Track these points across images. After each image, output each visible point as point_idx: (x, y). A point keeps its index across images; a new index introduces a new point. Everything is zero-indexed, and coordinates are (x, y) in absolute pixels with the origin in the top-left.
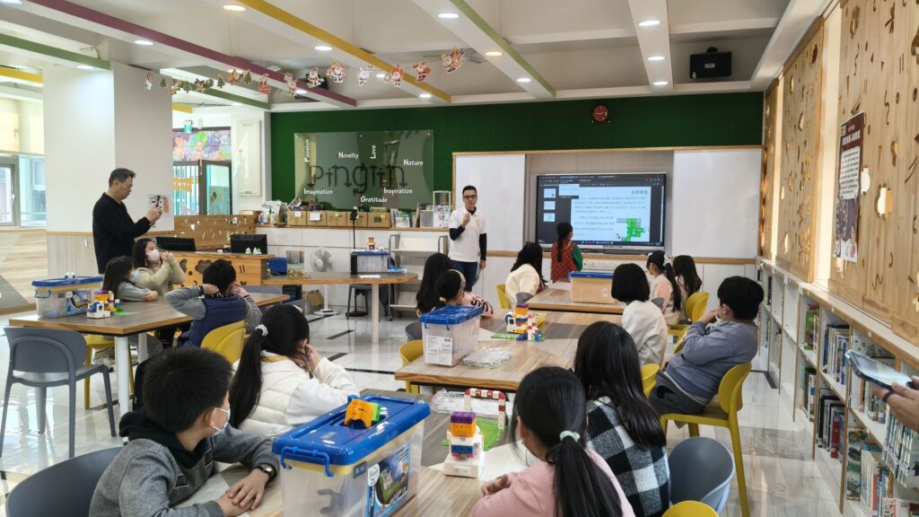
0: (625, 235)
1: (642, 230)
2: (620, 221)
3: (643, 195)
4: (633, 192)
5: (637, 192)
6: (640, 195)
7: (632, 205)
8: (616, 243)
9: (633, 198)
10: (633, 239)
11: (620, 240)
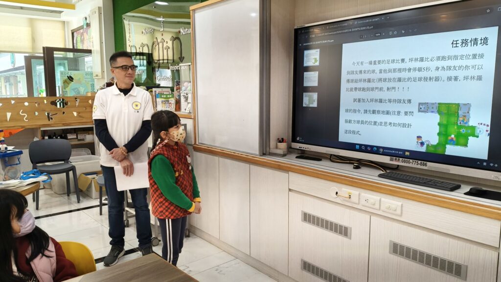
0: (434, 140)
1: (473, 132)
2: (424, 108)
3: (479, 49)
4: (455, 44)
5: (465, 42)
6: (470, 50)
7: (452, 73)
8: (415, 155)
9: (456, 57)
10: (451, 150)
11: (423, 149)
